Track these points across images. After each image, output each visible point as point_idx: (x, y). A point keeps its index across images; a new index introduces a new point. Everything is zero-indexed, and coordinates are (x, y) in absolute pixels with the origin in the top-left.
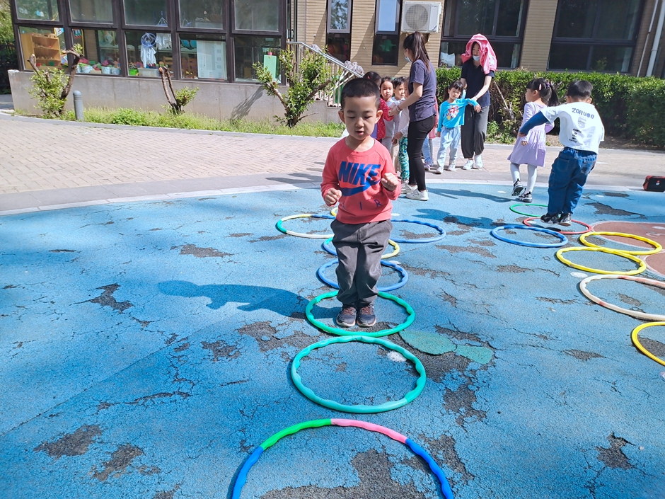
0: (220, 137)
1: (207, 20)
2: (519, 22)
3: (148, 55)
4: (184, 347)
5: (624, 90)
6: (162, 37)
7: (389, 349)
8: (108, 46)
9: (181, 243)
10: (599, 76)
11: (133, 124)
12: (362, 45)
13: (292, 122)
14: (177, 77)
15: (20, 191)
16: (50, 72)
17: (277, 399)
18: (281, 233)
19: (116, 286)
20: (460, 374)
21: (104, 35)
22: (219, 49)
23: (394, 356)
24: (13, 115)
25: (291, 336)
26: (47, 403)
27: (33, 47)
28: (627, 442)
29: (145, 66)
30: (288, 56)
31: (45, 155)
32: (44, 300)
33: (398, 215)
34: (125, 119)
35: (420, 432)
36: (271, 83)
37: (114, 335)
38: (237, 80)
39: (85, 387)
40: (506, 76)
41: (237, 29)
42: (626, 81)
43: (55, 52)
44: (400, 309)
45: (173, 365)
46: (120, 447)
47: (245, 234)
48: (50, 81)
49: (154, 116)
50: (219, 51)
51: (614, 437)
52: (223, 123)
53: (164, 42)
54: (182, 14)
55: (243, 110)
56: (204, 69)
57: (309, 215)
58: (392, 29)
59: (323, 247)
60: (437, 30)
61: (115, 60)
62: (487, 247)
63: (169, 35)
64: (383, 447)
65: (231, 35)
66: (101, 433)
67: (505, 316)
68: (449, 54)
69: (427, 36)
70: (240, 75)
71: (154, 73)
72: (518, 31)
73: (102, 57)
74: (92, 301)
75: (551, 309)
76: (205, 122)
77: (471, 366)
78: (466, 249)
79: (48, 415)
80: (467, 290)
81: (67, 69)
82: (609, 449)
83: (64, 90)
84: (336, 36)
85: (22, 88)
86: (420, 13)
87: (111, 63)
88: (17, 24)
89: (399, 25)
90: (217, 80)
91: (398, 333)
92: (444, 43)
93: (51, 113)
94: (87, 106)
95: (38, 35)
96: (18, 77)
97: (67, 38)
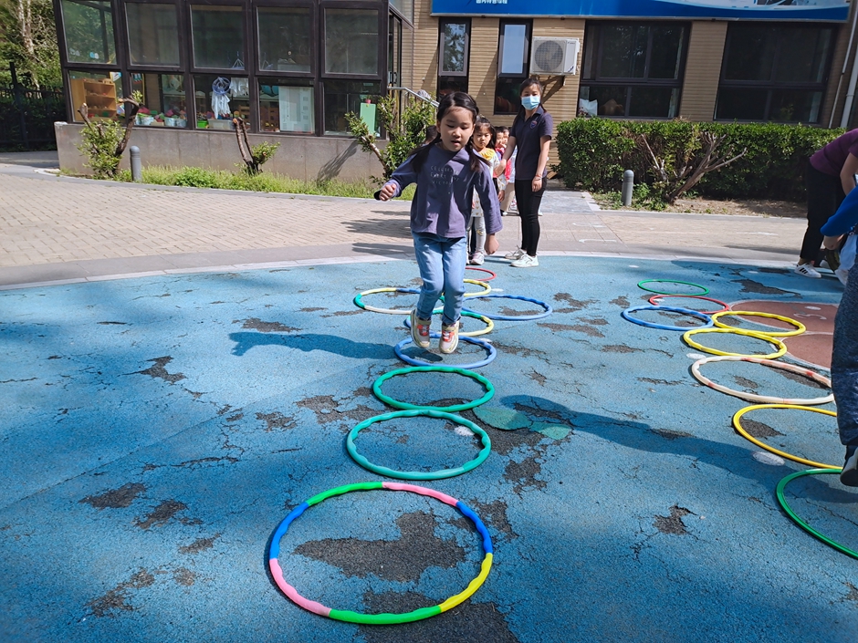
0: (303, 201)
1: (292, 61)
2: (678, 61)
3: (220, 104)
4: (238, 417)
5: (808, 145)
6: (237, 83)
7: (457, 424)
8: (174, 93)
9: (245, 317)
10: (775, 127)
11: (201, 185)
12: (482, 90)
14: (254, 129)
15: (66, 261)
16: (103, 124)
17: (328, 466)
18: (359, 309)
19: (168, 359)
20: (530, 448)
21: (168, 79)
22: (306, 96)
23: (462, 431)
24: (58, 175)
25: (353, 410)
26: (93, 463)
27: (85, 95)
28: (689, 512)
29: (217, 117)
30: (389, 104)
31: (95, 221)
32: (91, 370)
33: (501, 290)
34: (191, 180)
35: (473, 498)
36: (367, 136)
37: (163, 405)
38: (327, 133)
39: (131, 451)
40: (659, 127)
41: (327, 72)
42: (810, 134)
43: (110, 101)
44: (480, 386)
45: (223, 433)
46: (164, 502)
47: (318, 309)
48: (103, 134)
49: (225, 176)
50: (305, 99)
51: (677, 507)
52: (309, 184)
53: (239, 88)
54: (262, 55)
55: (332, 170)
56: (288, 120)
57: (395, 289)
58: (519, 70)
59: (405, 323)
60: (574, 72)
61: (181, 109)
62: (597, 326)
63: (246, 80)
64: (432, 509)
65: (320, 79)
66: (145, 490)
67: (596, 396)
68: (590, 101)
69: (562, 78)
70: (330, 128)
71: (227, 125)
72: (676, 72)
73: (164, 105)
74: (143, 372)
75: (650, 390)
76: (287, 183)
77: (544, 441)
78: (572, 328)
79: (93, 474)
80: (561, 369)
81: (123, 121)
82: (668, 518)
83: (120, 145)
84: (450, 80)
85: (71, 144)
86: (553, 51)
87: (176, 114)
88: (67, 68)
89: (527, 66)
90: (304, 134)
91: (471, 409)
92: (583, 88)
93: (103, 173)
94: (147, 165)
95: (91, 81)
96: (66, 130)
97: (124, 83)
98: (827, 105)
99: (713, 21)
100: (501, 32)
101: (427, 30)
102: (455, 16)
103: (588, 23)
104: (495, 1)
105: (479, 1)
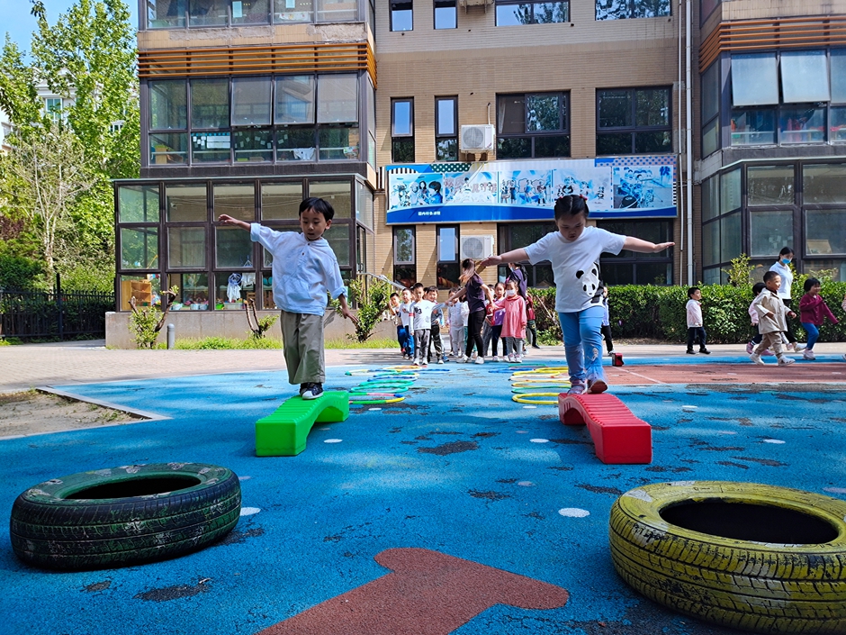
3: (233, 292)
6: (247, 276)
11: (220, 348)
12: (427, 273)
13: (363, 338)
14: (260, 308)
16: (147, 310)
24: (104, 351)
27: (131, 292)
30: (358, 284)
34: (213, 345)
43: (147, 295)
48: (146, 317)
53: (248, 280)
58: (453, 258)
63: (254, 274)
73: (185, 297)
81: (161, 308)
83: (159, 324)
84: (402, 267)
85: (116, 327)
86: (476, 244)
87: (199, 302)
88: (120, 273)
89: (458, 255)
93: (144, 345)
94: (176, 338)
95: (135, 281)
96: (114, 318)
97: (163, 282)
98: (676, 272)
100: (438, 234)
101: (384, 234)
102: (403, 224)
103: (499, 225)
104: (431, 213)
105: (420, 214)
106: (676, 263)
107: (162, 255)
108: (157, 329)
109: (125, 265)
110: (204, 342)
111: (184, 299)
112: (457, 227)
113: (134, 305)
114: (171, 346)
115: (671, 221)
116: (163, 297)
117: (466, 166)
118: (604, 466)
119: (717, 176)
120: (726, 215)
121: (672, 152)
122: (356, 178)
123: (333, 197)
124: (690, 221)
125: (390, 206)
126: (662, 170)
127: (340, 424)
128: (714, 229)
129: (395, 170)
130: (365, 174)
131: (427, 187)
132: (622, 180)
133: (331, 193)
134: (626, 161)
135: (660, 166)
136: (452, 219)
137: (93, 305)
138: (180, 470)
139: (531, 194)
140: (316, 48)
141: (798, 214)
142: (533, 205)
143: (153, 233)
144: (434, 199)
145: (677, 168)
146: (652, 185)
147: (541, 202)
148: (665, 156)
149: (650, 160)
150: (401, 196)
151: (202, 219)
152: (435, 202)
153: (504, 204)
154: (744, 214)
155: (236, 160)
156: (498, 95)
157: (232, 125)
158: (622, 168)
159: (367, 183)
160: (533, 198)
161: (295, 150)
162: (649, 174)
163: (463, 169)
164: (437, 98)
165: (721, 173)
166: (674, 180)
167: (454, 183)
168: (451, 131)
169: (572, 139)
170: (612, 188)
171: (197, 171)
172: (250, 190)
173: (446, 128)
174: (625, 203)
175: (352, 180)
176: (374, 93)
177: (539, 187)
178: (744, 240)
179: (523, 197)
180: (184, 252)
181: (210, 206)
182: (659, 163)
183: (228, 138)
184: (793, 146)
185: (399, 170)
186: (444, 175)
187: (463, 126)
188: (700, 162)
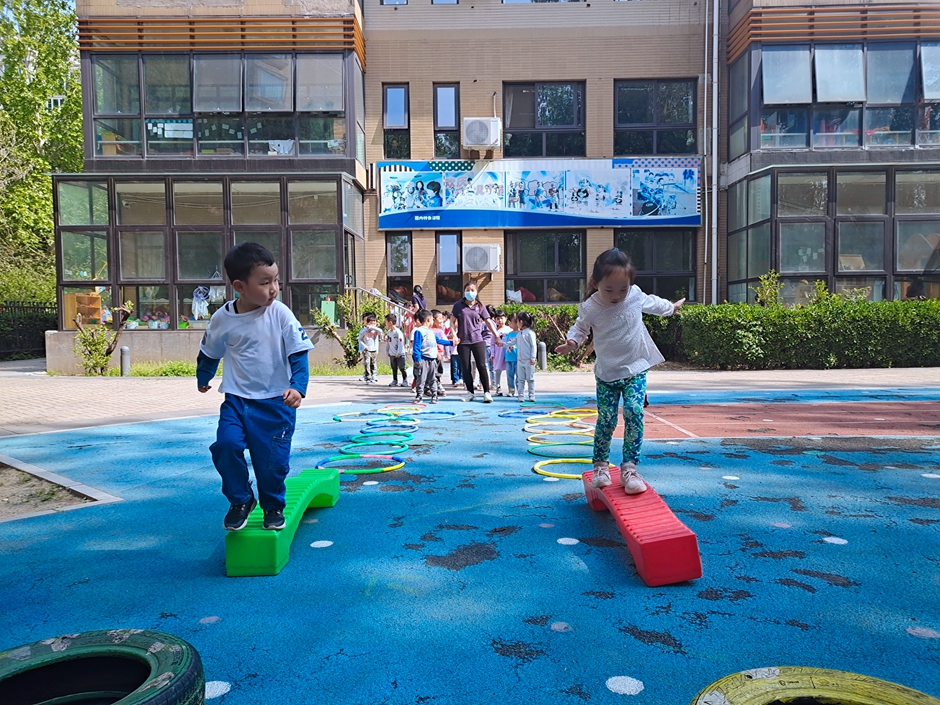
2: (581, 258)
3: (200, 308)
6: (216, 290)
8: (148, 301)
13: (352, 363)
21: (145, 291)
24: (45, 376)
27: (76, 307)
29: (196, 318)
30: (346, 301)
34: (176, 372)
36: (330, 327)
41: (294, 278)
43: (96, 310)
48: (95, 338)
53: (217, 294)
58: (455, 270)
60: (498, 269)
61: (154, 314)
63: (224, 287)
65: (288, 284)
68: (516, 291)
69: (490, 274)
72: (581, 267)
81: (113, 326)
83: (110, 347)
84: (397, 279)
85: (59, 348)
86: (480, 254)
87: (160, 317)
88: (61, 285)
89: (460, 266)
92: (508, 282)
93: (93, 371)
94: (132, 362)
95: (81, 295)
96: (56, 338)
97: (114, 295)
98: (699, 288)
99: (602, 228)
100: (437, 241)
101: (375, 242)
102: (398, 229)
103: (506, 233)
104: (430, 218)
105: (417, 218)
106: (699, 277)
107: (112, 264)
108: (109, 352)
109: (68, 274)
110: (165, 366)
111: (141, 314)
112: (459, 234)
113: (80, 324)
114: (124, 373)
115: (695, 231)
116: (114, 314)
117: (469, 165)
118: (648, 590)
119: (745, 182)
120: (753, 226)
121: (697, 153)
122: (343, 177)
123: (316, 197)
124: (714, 231)
125: (383, 209)
126: (685, 173)
127: (329, 513)
128: (740, 240)
129: (387, 168)
130: (353, 173)
131: (425, 187)
132: (642, 184)
133: (314, 193)
134: (646, 163)
135: (684, 169)
136: (455, 225)
137: (31, 318)
138: (123, 644)
139: (542, 197)
140: (293, 22)
141: (830, 226)
142: (544, 210)
143: (103, 237)
144: (432, 202)
145: (702, 172)
146: (675, 190)
147: (553, 207)
148: (689, 158)
149: (673, 162)
150: (395, 198)
151: (160, 221)
152: (433, 205)
153: (512, 209)
154: (774, 226)
155: (200, 151)
156: (505, 83)
157: (195, 110)
158: (642, 170)
159: (356, 183)
160: (544, 202)
161: (270, 142)
162: (671, 177)
163: (466, 168)
164: (436, 84)
165: (750, 178)
166: (699, 185)
167: (455, 184)
168: (451, 124)
169: (587, 137)
170: (631, 192)
171: (153, 165)
172: (218, 188)
173: (447, 120)
174: (645, 210)
175: (338, 179)
176: (363, 76)
177: (551, 190)
178: (773, 255)
179: (533, 201)
180: (140, 260)
181: (169, 207)
182: (683, 165)
183: (190, 126)
184: (826, 150)
185: (393, 167)
186: (444, 174)
187: (465, 119)
188: (726, 164)
